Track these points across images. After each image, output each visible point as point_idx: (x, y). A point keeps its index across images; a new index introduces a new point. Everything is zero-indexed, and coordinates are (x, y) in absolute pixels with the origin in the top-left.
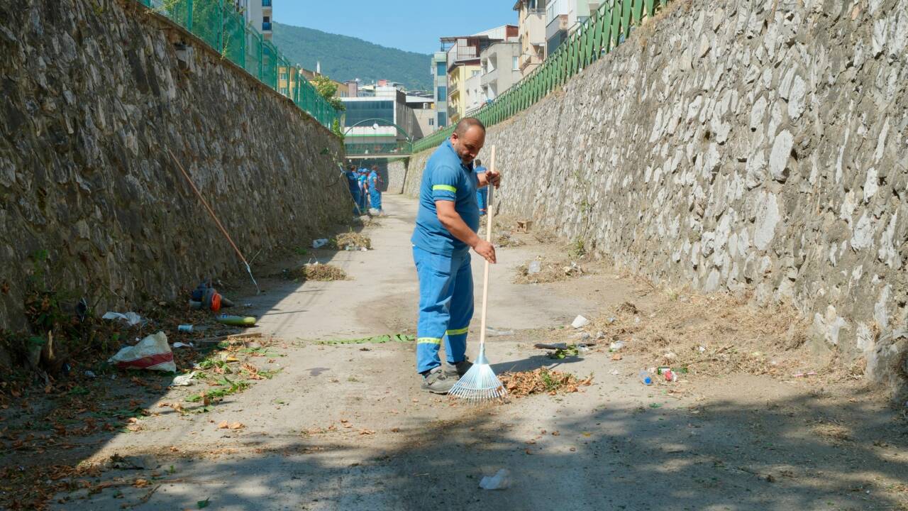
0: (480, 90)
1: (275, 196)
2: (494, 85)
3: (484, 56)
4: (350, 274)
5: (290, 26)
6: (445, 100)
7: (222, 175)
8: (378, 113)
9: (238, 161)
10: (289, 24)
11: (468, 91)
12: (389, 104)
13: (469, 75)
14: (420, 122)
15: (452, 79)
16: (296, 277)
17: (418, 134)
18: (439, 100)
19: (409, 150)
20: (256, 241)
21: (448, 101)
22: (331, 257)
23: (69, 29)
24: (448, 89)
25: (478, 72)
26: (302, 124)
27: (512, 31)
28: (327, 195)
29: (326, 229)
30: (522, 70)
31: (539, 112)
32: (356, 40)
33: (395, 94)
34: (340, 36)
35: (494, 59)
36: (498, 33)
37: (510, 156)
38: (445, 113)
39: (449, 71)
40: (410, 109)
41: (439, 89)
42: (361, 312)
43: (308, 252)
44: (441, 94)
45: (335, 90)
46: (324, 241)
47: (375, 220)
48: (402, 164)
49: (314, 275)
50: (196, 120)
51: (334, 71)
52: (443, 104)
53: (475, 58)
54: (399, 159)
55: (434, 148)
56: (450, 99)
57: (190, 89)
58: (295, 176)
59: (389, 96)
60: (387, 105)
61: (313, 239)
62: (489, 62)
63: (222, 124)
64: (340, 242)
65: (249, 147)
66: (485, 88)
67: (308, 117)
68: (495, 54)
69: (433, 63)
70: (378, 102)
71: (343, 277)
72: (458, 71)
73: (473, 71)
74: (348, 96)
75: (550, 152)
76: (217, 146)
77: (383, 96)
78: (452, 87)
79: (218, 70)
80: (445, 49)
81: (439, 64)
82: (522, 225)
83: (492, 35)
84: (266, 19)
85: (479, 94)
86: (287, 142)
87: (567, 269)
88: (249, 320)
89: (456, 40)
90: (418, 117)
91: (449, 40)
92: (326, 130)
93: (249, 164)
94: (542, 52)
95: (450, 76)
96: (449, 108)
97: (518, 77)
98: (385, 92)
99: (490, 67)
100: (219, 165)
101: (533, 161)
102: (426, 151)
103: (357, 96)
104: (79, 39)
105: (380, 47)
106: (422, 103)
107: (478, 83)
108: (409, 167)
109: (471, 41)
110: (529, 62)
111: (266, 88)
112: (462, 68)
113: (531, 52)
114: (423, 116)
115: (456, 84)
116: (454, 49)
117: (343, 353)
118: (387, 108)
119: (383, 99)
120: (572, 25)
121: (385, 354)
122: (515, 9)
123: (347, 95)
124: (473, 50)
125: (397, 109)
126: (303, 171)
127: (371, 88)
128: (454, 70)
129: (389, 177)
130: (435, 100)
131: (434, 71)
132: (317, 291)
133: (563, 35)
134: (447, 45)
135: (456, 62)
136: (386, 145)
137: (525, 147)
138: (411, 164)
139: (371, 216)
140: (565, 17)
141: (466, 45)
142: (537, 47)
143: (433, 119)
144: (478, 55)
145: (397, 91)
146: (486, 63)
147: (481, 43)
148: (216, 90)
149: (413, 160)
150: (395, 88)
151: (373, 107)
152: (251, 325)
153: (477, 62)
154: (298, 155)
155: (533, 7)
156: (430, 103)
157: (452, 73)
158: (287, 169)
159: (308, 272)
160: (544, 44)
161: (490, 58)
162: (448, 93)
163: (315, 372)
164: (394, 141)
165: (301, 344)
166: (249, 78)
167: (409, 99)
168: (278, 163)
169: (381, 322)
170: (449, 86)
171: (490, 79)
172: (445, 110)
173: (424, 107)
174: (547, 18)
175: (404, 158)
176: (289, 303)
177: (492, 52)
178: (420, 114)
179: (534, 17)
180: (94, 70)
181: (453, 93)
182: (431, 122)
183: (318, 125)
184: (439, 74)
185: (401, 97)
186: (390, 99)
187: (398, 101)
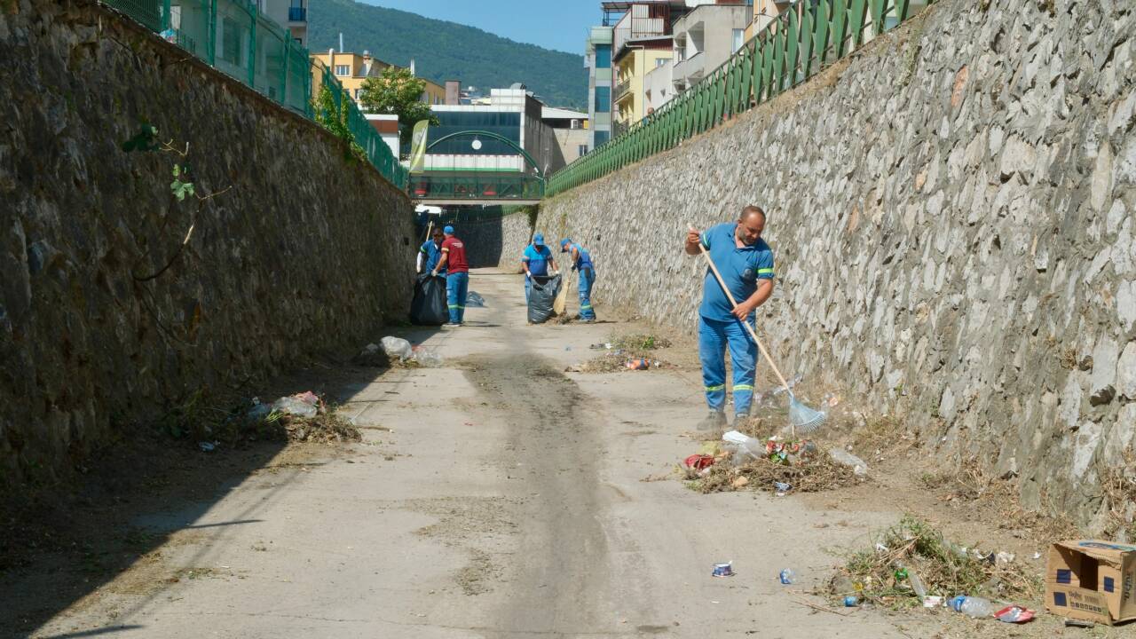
0: (672, 90)
3: (678, 29)
5: (372, 7)
6: (608, 111)
8: (497, 132)
10: (371, 4)
11: (649, 94)
12: (513, 118)
13: (651, 65)
14: (563, 150)
15: (620, 74)
18: (597, 109)
19: (539, 192)
21: (613, 111)
24: (614, 92)
25: (666, 60)
32: (472, 30)
33: (523, 101)
34: (448, 23)
35: (698, 34)
38: (608, 132)
39: (618, 59)
40: (548, 128)
41: (598, 89)
44: (601, 98)
48: (524, 219)
52: (605, 116)
53: (663, 37)
54: (520, 209)
55: (584, 185)
56: (617, 107)
59: (513, 104)
60: (509, 119)
62: (689, 40)
66: (681, 88)
68: (700, 24)
69: (588, 46)
70: (494, 115)
72: (632, 60)
73: (659, 60)
74: (444, 103)
77: (503, 104)
78: (621, 87)
80: (611, 23)
81: (599, 48)
89: (629, 6)
90: (561, 142)
91: (617, 7)
95: (618, 68)
96: (615, 125)
98: (508, 100)
99: (691, 48)
102: (570, 193)
103: (459, 104)
105: (508, 42)
106: (569, 120)
107: (667, 79)
108: (537, 224)
109: (654, 11)
112: (639, 55)
114: (569, 141)
115: (628, 82)
116: (626, 23)
118: (509, 124)
119: (503, 109)
124: (659, 24)
125: (526, 125)
128: (624, 56)
129: (504, 241)
130: (591, 112)
131: (590, 60)
134: (612, 16)
135: (630, 43)
136: (504, 184)
138: (541, 219)
141: (647, 15)
142: (782, 5)
143: (586, 147)
144: (668, 30)
145: (527, 96)
146: (683, 43)
147: (672, 12)
149: (545, 211)
150: (524, 93)
151: (486, 122)
153: (666, 44)
156: (581, 121)
157: (622, 62)
161: (690, 32)
162: (614, 97)
167: (548, 112)
170: (616, 86)
171: (689, 69)
172: (607, 128)
173: (572, 127)
175: (529, 207)
177: (695, 22)
178: (564, 137)
181: (622, 97)
184: (598, 65)
185: (533, 108)
186: (514, 109)
187: (528, 112)
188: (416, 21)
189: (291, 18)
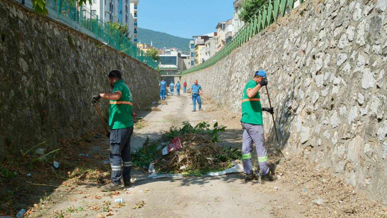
0: (205, 54)
1: (143, 91)
2: (209, 53)
3: (206, 43)
4: (162, 110)
6: (193, 56)
7: (132, 87)
8: (171, 60)
9: (135, 83)
11: (201, 54)
12: (175, 57)
13: (201, 49)
14: (185, 63)
15: (196, 50)
16: (149, 110)
17: (185, 68)
19: (181, 73)
20: (139, 102)
22: (157, 106)
23: (107, 59)
25: (204, 48)
26: (149, 70)
27: (216, 34)
28: (156, 90)
29: (156, 99)
30: (218, 48)
31: (215, 67)
32: (165, 34)
33: (177, 54)
34: (159, 32)
35: (209, 44)
36: (211, 35)
37: (208, 79)
39: (195, 47)
40: (182, 59)
41: (192, 52)
42: (164, 117)
43: (152, 105)
44: (192, 54)
45: (157, 52)
46: (155, 102)
47: (169, 97)
48: (179, 78)
49: (154, 110)
50: (127, 75)
51: (157, 44)
52: (193, 58)
53: (204, 43)
54: (178, 77)
55: (189, 74)
56: (195, 56)
57: (126, 67)
58: (148, 85)
60: (174, 58)
61: (152, 102)
62: (208, 45)
63: (132, 74)
64: (159, 102)
65: (137, 79)
66: (206, 53)
67: (151, 68)
68: (210, 42)
69: (190, 44)
71: (160, 111)
72: (198, 47)
75: (216, 79)
76: (131, 80)
79: (131, 61)
80: (194, 40)
81: (192, 45)
82: (208, 99)
83: (209, 35)
84: (135, 30)
85: (204, 55)
86: (146, 76)
87: (212, 109)
88: (142, 118)
89: (197, 37)
91: (195, 37)
92: (155, 70)
93: (137, 83)
94: (224, 43)
96: (195, 59)
97: (217, 50)
98: (174, 53)
99: (208, 46)
100: (131, 84)
101: (213, 81)
102: (186, 74)
103: (164, 54)
104: (109, 61)
105: (173, 36)
106: (186, 57)
107: (204, 51)
109: (202, 37)
110: (220, 46)
111: (141, 62)
112: (199, 46)
113: (221, 43)
114: (186, 61)
115: (197, 52)
116: (197, 40)
117: (160, 123)
119: (173, 56)
120: (233, 34)
121: (168, 123)
122: (216, 28)
123: (161, 54)
124: (203, 40)
125: (178, 59)
126: (149, 83)
127: (169, 50)
128: (196, 47)
130: (190, 56)
131: (190, 47)
132: (154, 113)
133: (230, 38)
135: (197, 44)
136: (174, 71)
137: (211, 77)
138: (182, 78)
139: (168, 95)
140: (231, 32)
142: (222, 41)
144: (204, 42)
146: (207, 45)
147: (206, 38)
148: (131, 66)
150: (177, 52)
151: (170, 58)
152: (142, 119)
153: (204, 44)
154: (148, 79)
155: (222, 28)
156: (189, 57)
158: (146, 83)
159: (152, 109)
160: (225, 40)
163: (156, 125)
164: (176, 70)
165: (153, 122)
166: (137, 61)
167: (182, 55)
168: (144, 82)
169: (168, 119)
170: (195, 52)
171: (208, 50)
172: (193, 60)
174: (226, 32)
176: (148, 115)
179: (222, 31)
180: (111, 67)
181: (196, 54)
182: (189, 63)
183: (153, 69)
184: (192, 48)
185: (179, 55)
186: (175, 56)
187: (178, 56)
188: (152, 32)
189: (134, 41)
